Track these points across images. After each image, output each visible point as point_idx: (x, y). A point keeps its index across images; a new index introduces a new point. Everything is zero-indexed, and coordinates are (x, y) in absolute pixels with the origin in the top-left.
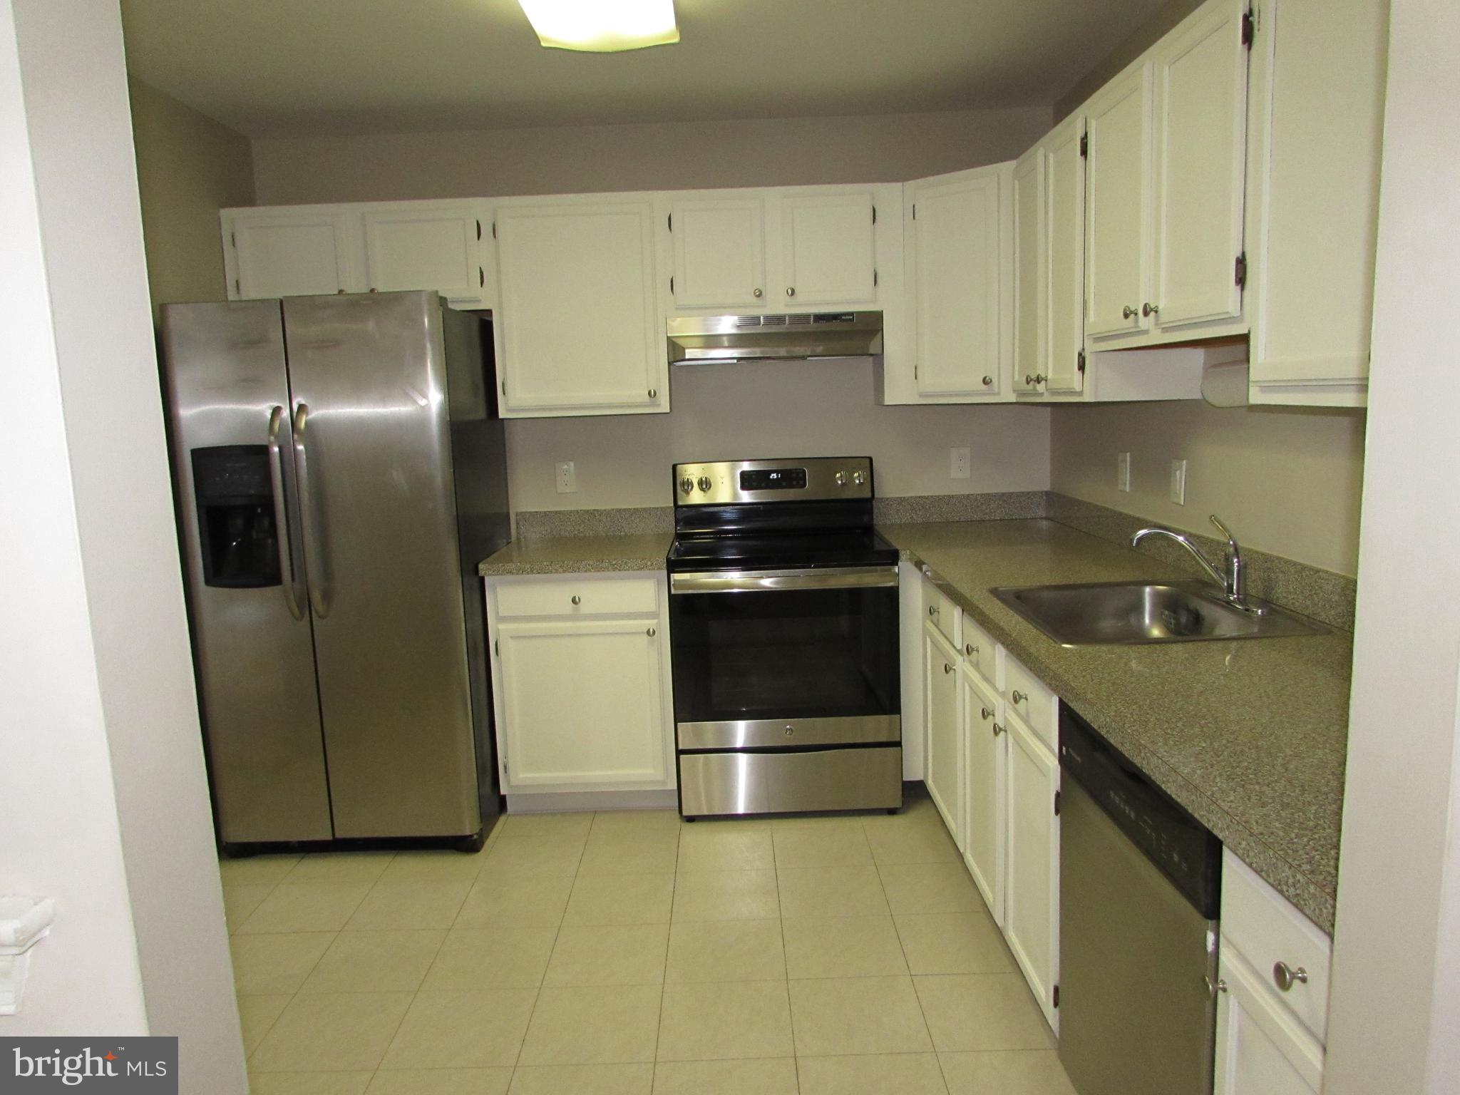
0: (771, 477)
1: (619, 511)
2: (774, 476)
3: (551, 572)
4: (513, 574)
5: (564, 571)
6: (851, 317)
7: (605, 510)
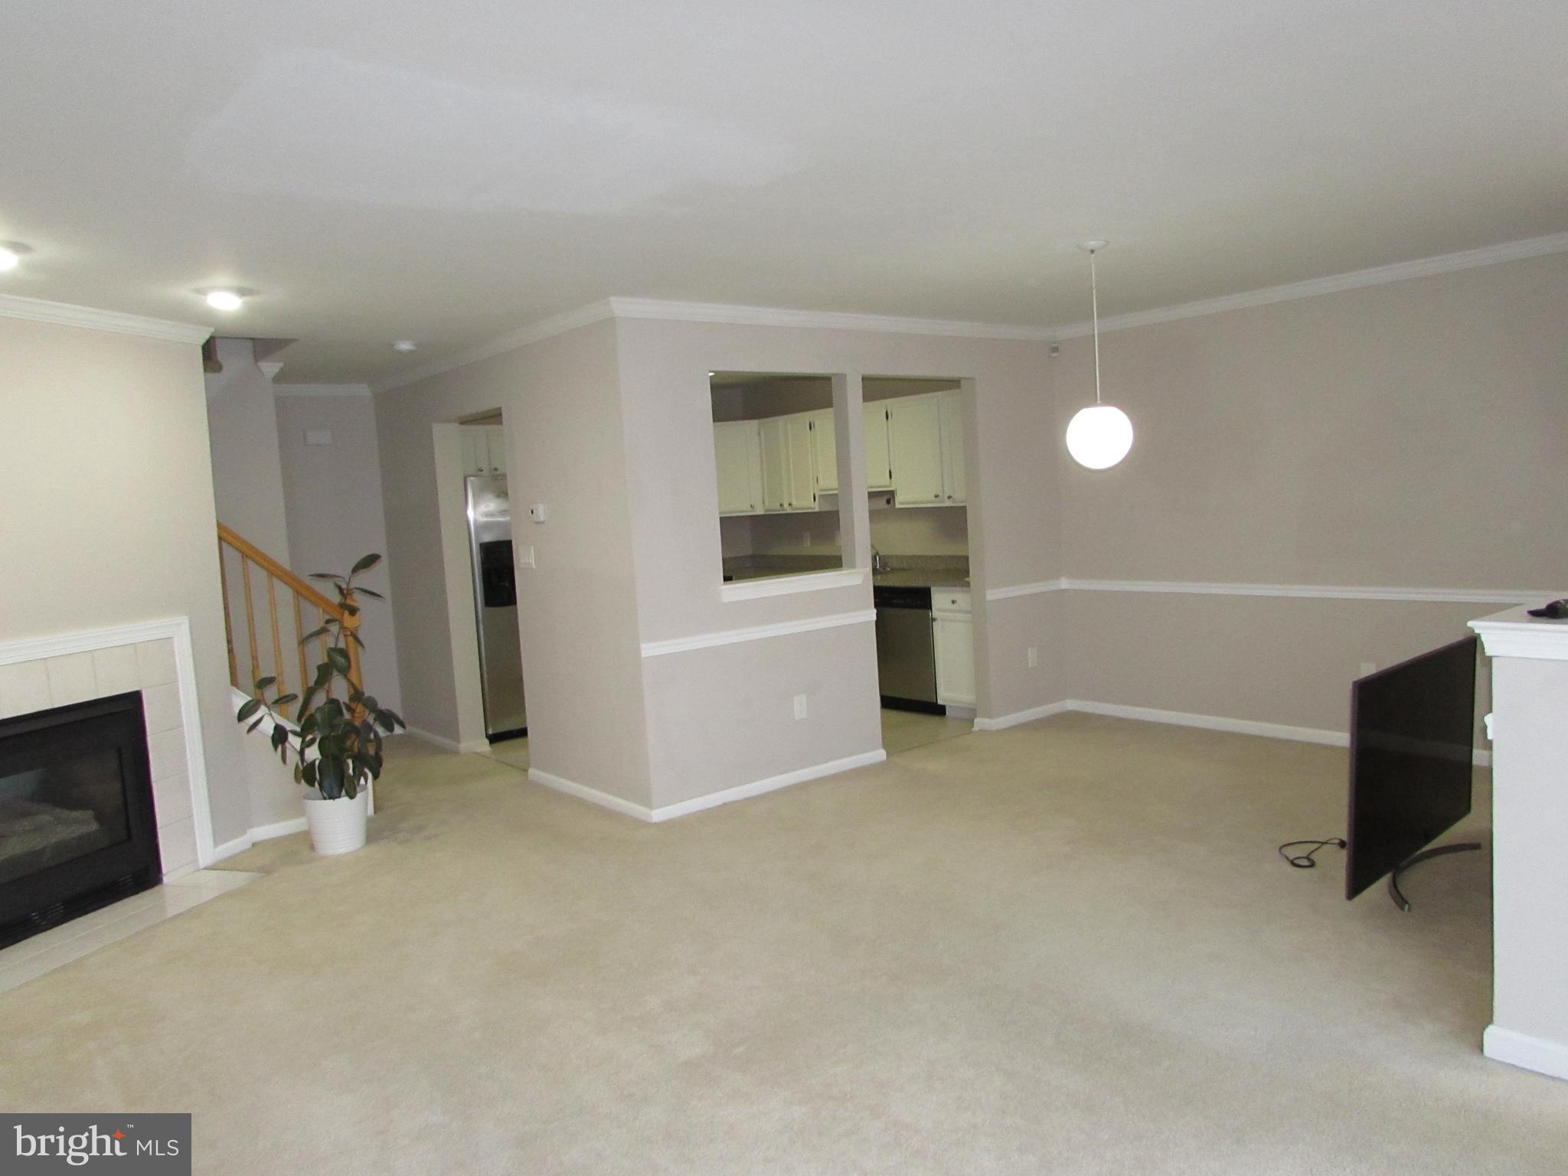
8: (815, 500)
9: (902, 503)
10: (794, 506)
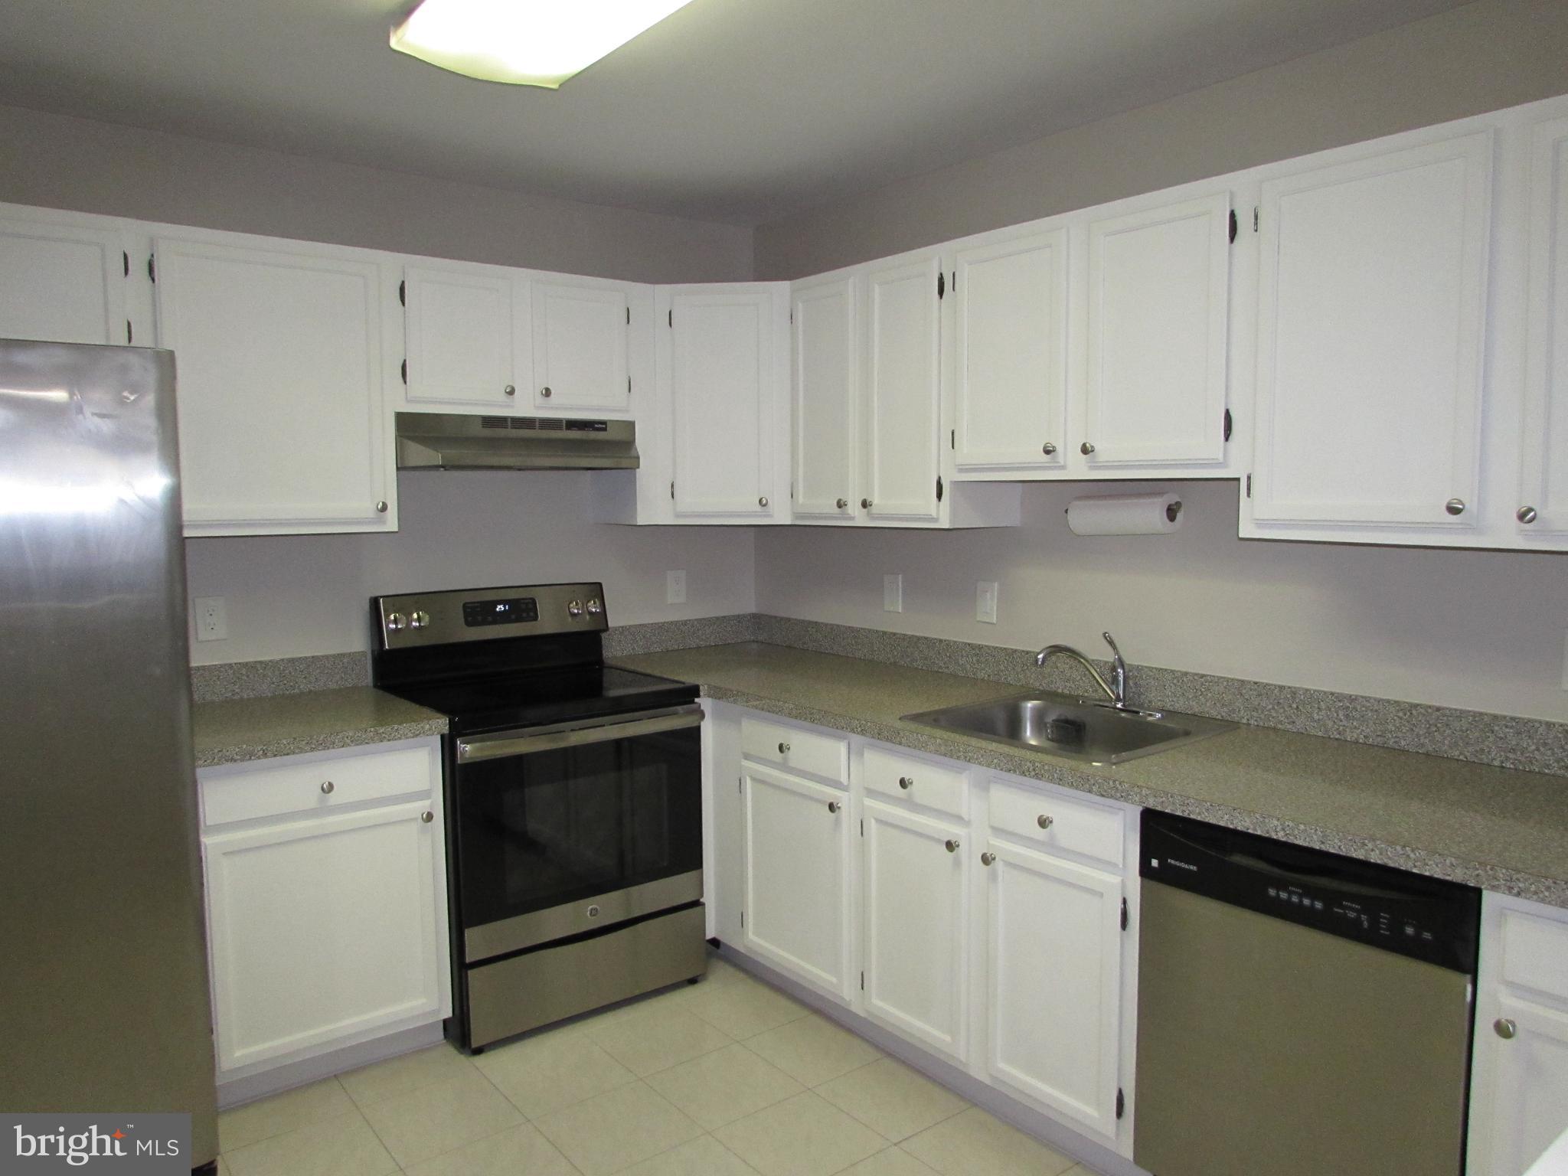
0: (498, 609)
1: (292, 661)
2: (500, 608)
3: (294, 753)
4: (235, 761)
5: (312, 749)
6: (604, 426)
7: (270, 661)
8: (939, 495)
9: (1261, 524)
10: (874, 510)
